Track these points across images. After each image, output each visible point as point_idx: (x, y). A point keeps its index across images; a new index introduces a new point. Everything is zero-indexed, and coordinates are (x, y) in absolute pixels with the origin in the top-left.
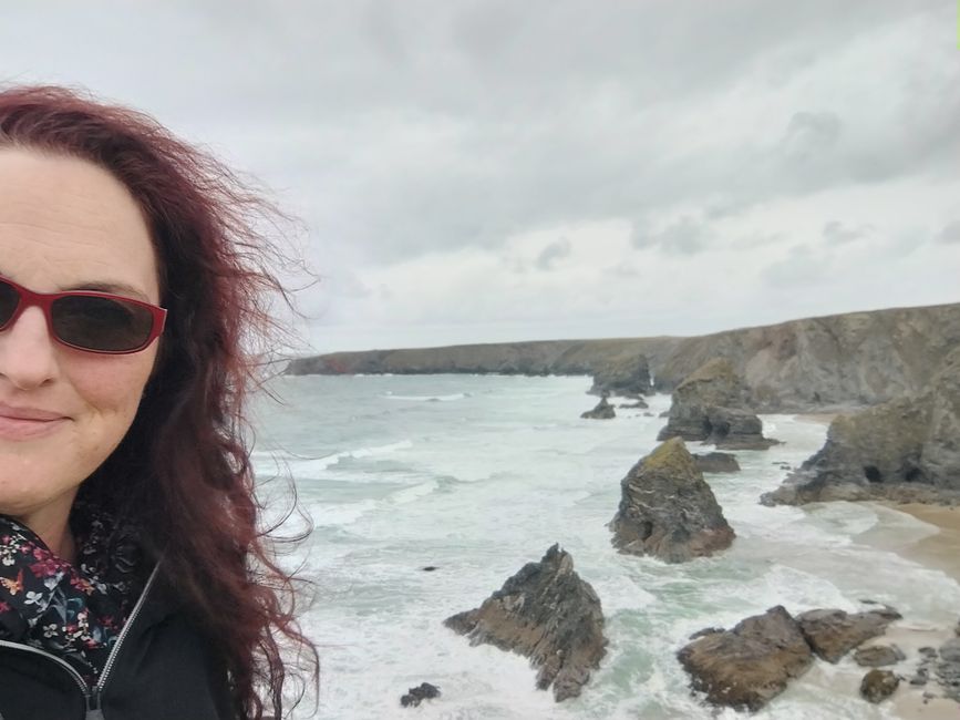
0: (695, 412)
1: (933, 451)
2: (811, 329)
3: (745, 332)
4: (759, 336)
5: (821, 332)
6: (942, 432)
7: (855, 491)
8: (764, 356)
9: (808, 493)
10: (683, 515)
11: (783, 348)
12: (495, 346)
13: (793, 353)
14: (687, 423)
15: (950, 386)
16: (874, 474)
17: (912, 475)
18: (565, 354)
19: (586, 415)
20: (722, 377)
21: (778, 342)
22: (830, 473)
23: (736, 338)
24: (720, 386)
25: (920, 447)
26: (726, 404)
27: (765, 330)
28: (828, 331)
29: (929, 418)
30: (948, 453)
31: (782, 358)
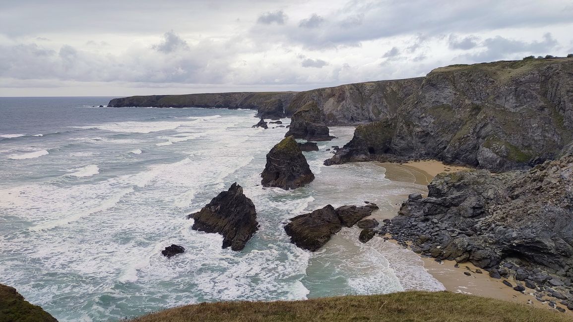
0: (301, 125)
1: (396, 140)
2: (351, 89)
3: (324, 89)
4: (329, 91)
5: (355, 90)
6: (400, 133)
7: (364, 157)
8: (331, 100)
9: (345, 159)
10: (293, 169)
11: (339, 97)
12: (213, 94)
13: (343, 99)
14: (297, 130)
15: (404, 113)
16: (372, 150)
17: (387, 150)
18: (246, 99)
19: (254, 126)
20: (313, 109)
21: (337, 95)
22: (354, 150)
23: (320, 92)
24: (312, 113)
25: (391, 139)
26: (314, 121)
27: (332, 89)
28: (358, 90)
29: (395, 127)
30: (402, 141)
31: (339, 102)
